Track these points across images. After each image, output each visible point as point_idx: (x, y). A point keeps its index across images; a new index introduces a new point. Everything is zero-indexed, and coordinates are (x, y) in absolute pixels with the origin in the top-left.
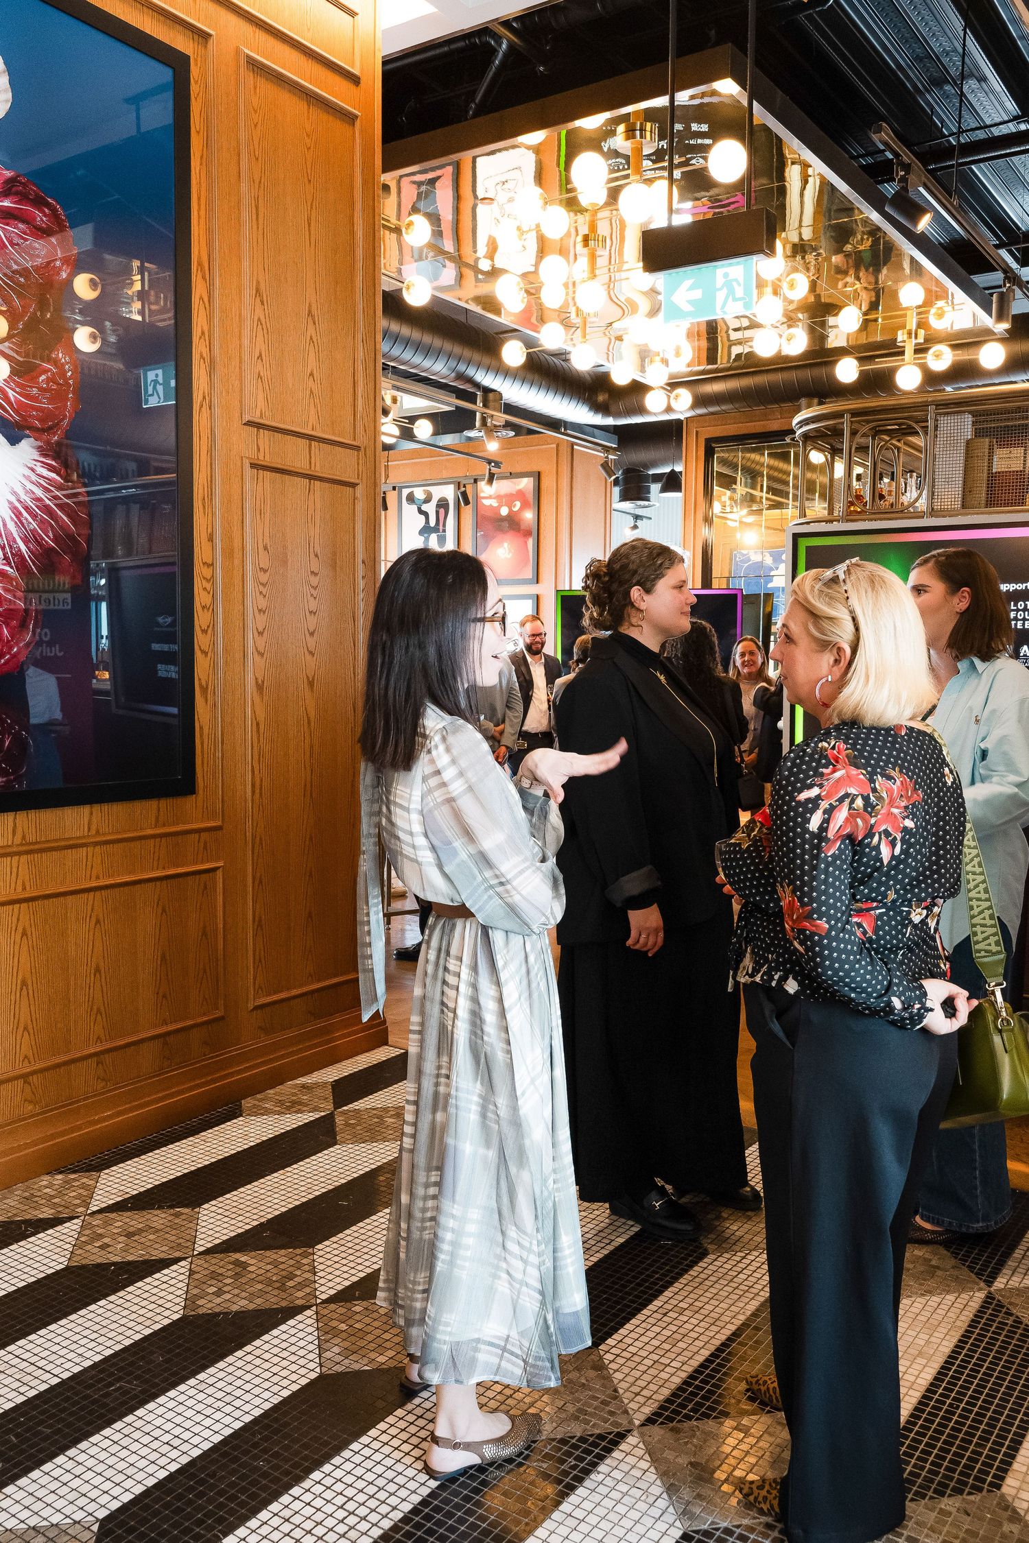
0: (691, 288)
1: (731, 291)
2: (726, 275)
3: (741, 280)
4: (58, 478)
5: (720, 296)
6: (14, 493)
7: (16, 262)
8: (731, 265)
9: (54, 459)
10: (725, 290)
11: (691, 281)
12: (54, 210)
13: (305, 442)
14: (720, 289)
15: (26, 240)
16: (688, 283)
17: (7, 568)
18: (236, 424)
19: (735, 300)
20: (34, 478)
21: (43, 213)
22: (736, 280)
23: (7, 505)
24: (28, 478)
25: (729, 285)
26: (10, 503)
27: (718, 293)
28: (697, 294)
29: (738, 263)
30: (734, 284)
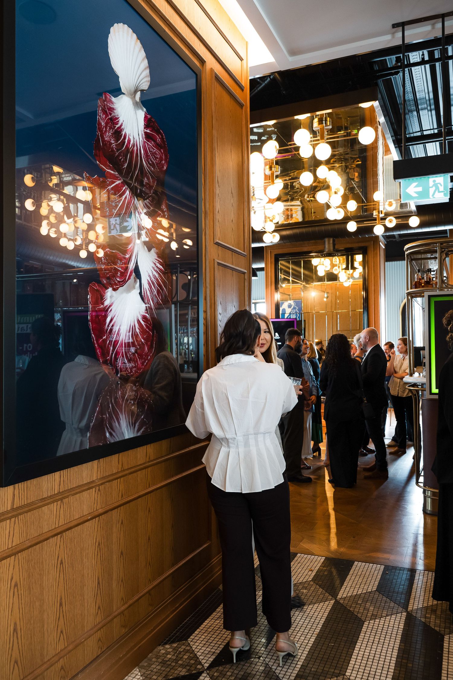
0: (416, 187)
1: (437, 188)
2: (434, 181)
3: (442, 183)
4: (163, 268)
5: (432, 191)
6: (149, 276)
7: (151, 161)
8: (436, 177)
9: (161, 259)
10: (434, 188)
11: (416, 183)
12: (162, 136)
13: (230, 252)
14: (432, 187)
15: (154, 149)
16: (415, 184)
17: (147, 315)
18: (212, 243)
19: (439, 192)
20: (156, 268)
21: (159, 137)
22: (440, 184)
23: (147, 282)
24: (153, 268)
25: (436, 185)
26: (148, 281)
27: (430, 189)
28: (420, 189)
29: (440, 176)
30: (439, 185)
